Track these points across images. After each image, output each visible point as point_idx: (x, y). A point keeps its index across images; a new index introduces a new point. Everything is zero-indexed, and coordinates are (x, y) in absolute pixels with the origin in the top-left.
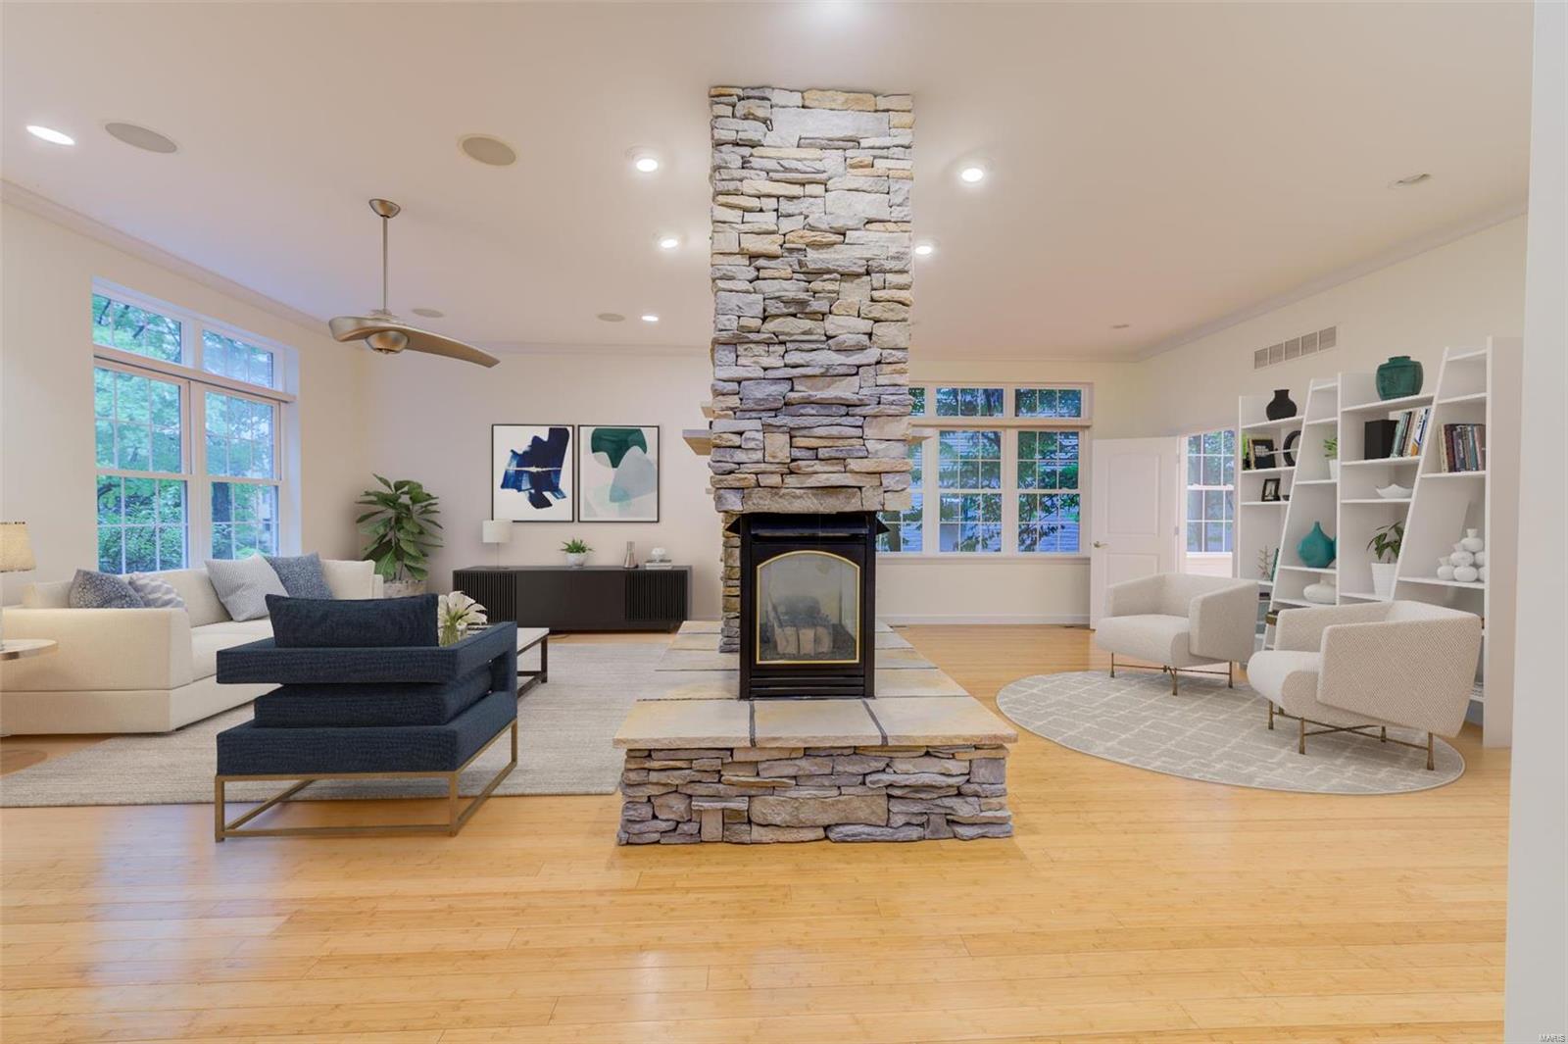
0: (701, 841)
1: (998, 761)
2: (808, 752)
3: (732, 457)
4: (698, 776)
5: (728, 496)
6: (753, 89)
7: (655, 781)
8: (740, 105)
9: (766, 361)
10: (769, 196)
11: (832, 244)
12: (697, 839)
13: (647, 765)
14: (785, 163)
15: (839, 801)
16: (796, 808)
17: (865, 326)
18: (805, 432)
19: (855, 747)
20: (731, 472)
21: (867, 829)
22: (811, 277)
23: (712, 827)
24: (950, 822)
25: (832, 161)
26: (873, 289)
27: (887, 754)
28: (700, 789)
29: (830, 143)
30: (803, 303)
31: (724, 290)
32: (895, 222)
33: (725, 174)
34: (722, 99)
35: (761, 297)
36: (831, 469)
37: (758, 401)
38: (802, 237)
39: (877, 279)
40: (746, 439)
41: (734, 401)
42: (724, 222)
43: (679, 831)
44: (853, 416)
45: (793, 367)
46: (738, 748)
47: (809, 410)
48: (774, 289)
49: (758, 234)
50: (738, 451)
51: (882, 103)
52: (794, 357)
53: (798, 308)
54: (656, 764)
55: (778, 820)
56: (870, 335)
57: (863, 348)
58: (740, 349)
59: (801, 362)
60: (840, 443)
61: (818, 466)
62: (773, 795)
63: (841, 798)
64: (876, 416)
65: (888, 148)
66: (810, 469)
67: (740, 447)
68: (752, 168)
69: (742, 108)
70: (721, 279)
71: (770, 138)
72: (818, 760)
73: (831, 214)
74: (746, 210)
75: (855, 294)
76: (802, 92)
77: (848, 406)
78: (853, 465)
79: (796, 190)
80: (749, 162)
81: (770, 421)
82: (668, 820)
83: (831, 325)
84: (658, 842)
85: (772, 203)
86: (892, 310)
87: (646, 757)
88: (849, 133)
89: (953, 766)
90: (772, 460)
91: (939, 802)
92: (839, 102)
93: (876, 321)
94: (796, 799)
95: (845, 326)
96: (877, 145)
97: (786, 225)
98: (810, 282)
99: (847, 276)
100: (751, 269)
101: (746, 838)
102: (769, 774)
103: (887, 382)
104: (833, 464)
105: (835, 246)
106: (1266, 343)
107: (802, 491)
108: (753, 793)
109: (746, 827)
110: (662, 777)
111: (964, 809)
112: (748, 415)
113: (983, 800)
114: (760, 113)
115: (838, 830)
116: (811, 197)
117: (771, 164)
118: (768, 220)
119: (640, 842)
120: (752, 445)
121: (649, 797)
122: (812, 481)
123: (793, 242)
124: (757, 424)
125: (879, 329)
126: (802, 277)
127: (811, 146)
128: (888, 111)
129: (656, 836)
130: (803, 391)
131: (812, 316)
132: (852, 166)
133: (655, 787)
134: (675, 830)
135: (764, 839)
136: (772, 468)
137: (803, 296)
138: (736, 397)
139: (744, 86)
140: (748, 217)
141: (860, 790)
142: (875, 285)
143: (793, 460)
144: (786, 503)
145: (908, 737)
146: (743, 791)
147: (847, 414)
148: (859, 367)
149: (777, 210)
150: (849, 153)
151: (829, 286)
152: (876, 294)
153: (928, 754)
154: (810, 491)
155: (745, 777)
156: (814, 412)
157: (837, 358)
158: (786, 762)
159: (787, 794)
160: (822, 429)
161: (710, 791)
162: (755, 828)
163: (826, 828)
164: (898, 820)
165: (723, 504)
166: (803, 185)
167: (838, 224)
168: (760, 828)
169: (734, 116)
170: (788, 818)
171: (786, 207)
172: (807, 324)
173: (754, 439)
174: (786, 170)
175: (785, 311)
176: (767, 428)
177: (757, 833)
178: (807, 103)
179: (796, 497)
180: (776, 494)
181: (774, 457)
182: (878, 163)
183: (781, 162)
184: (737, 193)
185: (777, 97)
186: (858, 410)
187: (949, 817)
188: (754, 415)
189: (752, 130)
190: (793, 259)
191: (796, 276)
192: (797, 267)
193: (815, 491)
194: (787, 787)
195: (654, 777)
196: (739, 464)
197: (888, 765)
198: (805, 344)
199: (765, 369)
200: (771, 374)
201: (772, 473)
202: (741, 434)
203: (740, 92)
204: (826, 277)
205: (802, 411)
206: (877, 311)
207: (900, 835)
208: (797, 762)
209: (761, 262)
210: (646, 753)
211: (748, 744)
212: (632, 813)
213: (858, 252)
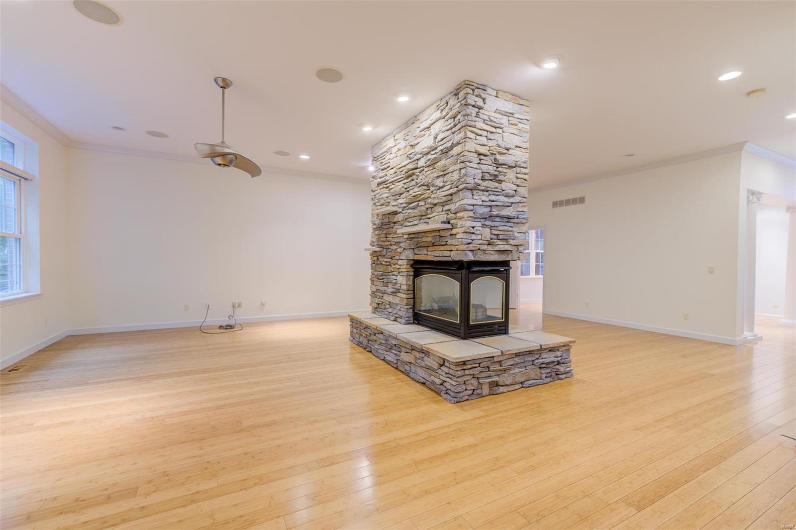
0: (483, 396)
1: (568, 350)
2: (517, 355)
3: (471, 237)
4: (482, 369)
5: (469, 253)
6: (481, 85)
7: (468, 374)
8: (476, 90)
9: (484, 198)
10: (484, 130)
11: (505, 154)
12: (481, 396)
13: (465, 368)
14: (492, 118)
15: (526, 372)
16: (514, 377)
17: (515, 187)
18: (495, 228)
19: (529, 351)
20: (469, 244)
21: (534, 381)
22: (498, 166)
23: (486, 390)
24: (557, 374)
25: (504, 120)
26: (517, 173)
27: (539, 352)
28: (483, 375)
29: (505, 114)
30: (496, 176)
31: (470, 167)
32: (524, 149)
33: (470, 118)
34: (470, 86)
35: (481, 171)
36: (502, 243)
37: (481, 214)
38: (496, 149)
39: (518, 170)
40: (477, 230)
41: (471, 214)
42: (470, 138)
43: (475, 393)
44: (510, 222)
45: (492, 201)
46: (496, 356)
47: (498, 219)
48: (485, 169)
49: (481, 145)
50: (473, 235)
51: (522, 102)
52: (493, 198)
53: (495, 178)
54: (469, 367)
55: (508, 383)
56: (516, 191)
57: (513, 196)
58: (475, 192)
59: (495, 200)
60: (506, 233)
61: (499, 242)
62: (505, 373)
63: (527, 371)
64: (517, 223)
65: (522, 119)
66: (497, 243)
67: (473, 233)
68: (480, 118)
69: (477, 92)
70: (468, 162)
71: (486, 107)
72: (520, 357)
73: (505, 142)
74: (477, 134)
75: (511, 174)
76: (497, 91)
77: (508, 218)
78: (512, 242)
79: (493, 130)
80: (479, 115)
81: (484, 223)
82: (471, 390)
83: (504, 185)
84: (467, 400)
85: (485, 133)
86: (523, 182)
87: (463, 365)
88: (511, 111)
89: (559, 354)
90: (485, 239)
91: (554, 367)
92: (509, 98)
93: (518, 186)
94: (514, 373)
95: (508, 187)
96: (520, 118)
97: (490, 143)
98: (497, 168)
99: (511, 167)
100: (478, 159)
101: (498, 392)
102: (506, 364)
103: (520, 210)
104: (503, 242)
105: (506, 155)
106: (558, 199)
107: (493, 252)
108: (499, 373)
109: (497, 388)
110: (471, 372)
111: (562, 368)
112: (476, 220)
113: (565, 365)
114: (483, 96)
115: (526, 383)
116: (498, 133)
117: (486, 118)
118: (483, 140)
119: (462, 400)
120: (478, 232)
121: (464, 381)
122: (497, 248)
123: (492, 151)
124: (479, 224)
125: (519, 189)
126: (495, 165)
127: (499, 113)
128: (522, 105)
129: (467, 397)
130: (495, 212)
131: (497, 181)
132: (512, 124)
133: (468, 376)
134: (473, 394)
135: (505, 391)
136: (484, 242)
137: (496, 173)
138: (472, 212)
139: (478, 83)
140: (478, 137)
141: (532, 367)
142: (518, 172)
143: (491, 239)
144: (488, 257)
145: (548, 345)
146: (496, 373)
147: (508, 222)
148: (512, 203)
149: (486, 136)
150: (510, 118)
151: (505, 170)
152: (519, 176)
153: (550, 351)
154: (496, 252)
155: (497, 367)
156: (499, 220)
157: (506, 199)
158: (511, 359)
159: (511, 372)
160: (502, 227)
161: (487, 375)
162: (500, 388)
163: (522, 383)
164: (544, 376)
165: (467, 257)
166: (496, 128)
167: (508, 146)
168: (503, 387)
169: (473, 95)
170: (511, 381)
171: (490, 136)
172: (496, 185)
173: (479, 230)
174: (491, 121)
175: (490, 178)
176: (484, 226)
177: (501, 389)
178: (498, 96)
179: (491, 254)
180: (485, 253)
181: (485, 238)
182: (520, 125)
183: (490, 117)
184: (475, 127)
185: (489, 91)
186: (512, 220)
187: (557, 372)
188: (479, 220)
189: (480, 102)
190: (493, 157)
191: (493, 164)
192: (493, 161)
193: (497, 252)
194: (510, 369)
195: (467, 372)
196: (472, 240)
197: (539, 357)
198: (496, 193)
199: (483, 201)
200: (485, 204)
201: (484, 244)
202: (473, 227)
203: (477, 85)
204: (504, 166)
205: (495, 220)
206: (518, 182)
207: (545, 382)
208: (514, 359)
209: (482, 157)
210: (463, 363)
211: (501, 354)
212: (460, 388)
213: (513, 158)
